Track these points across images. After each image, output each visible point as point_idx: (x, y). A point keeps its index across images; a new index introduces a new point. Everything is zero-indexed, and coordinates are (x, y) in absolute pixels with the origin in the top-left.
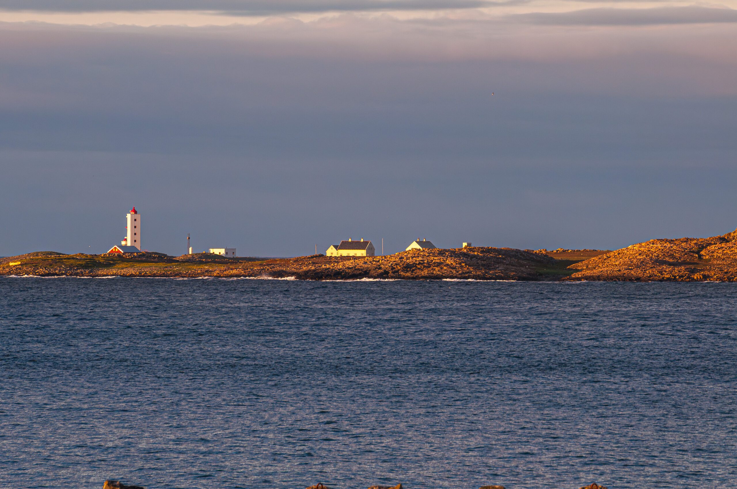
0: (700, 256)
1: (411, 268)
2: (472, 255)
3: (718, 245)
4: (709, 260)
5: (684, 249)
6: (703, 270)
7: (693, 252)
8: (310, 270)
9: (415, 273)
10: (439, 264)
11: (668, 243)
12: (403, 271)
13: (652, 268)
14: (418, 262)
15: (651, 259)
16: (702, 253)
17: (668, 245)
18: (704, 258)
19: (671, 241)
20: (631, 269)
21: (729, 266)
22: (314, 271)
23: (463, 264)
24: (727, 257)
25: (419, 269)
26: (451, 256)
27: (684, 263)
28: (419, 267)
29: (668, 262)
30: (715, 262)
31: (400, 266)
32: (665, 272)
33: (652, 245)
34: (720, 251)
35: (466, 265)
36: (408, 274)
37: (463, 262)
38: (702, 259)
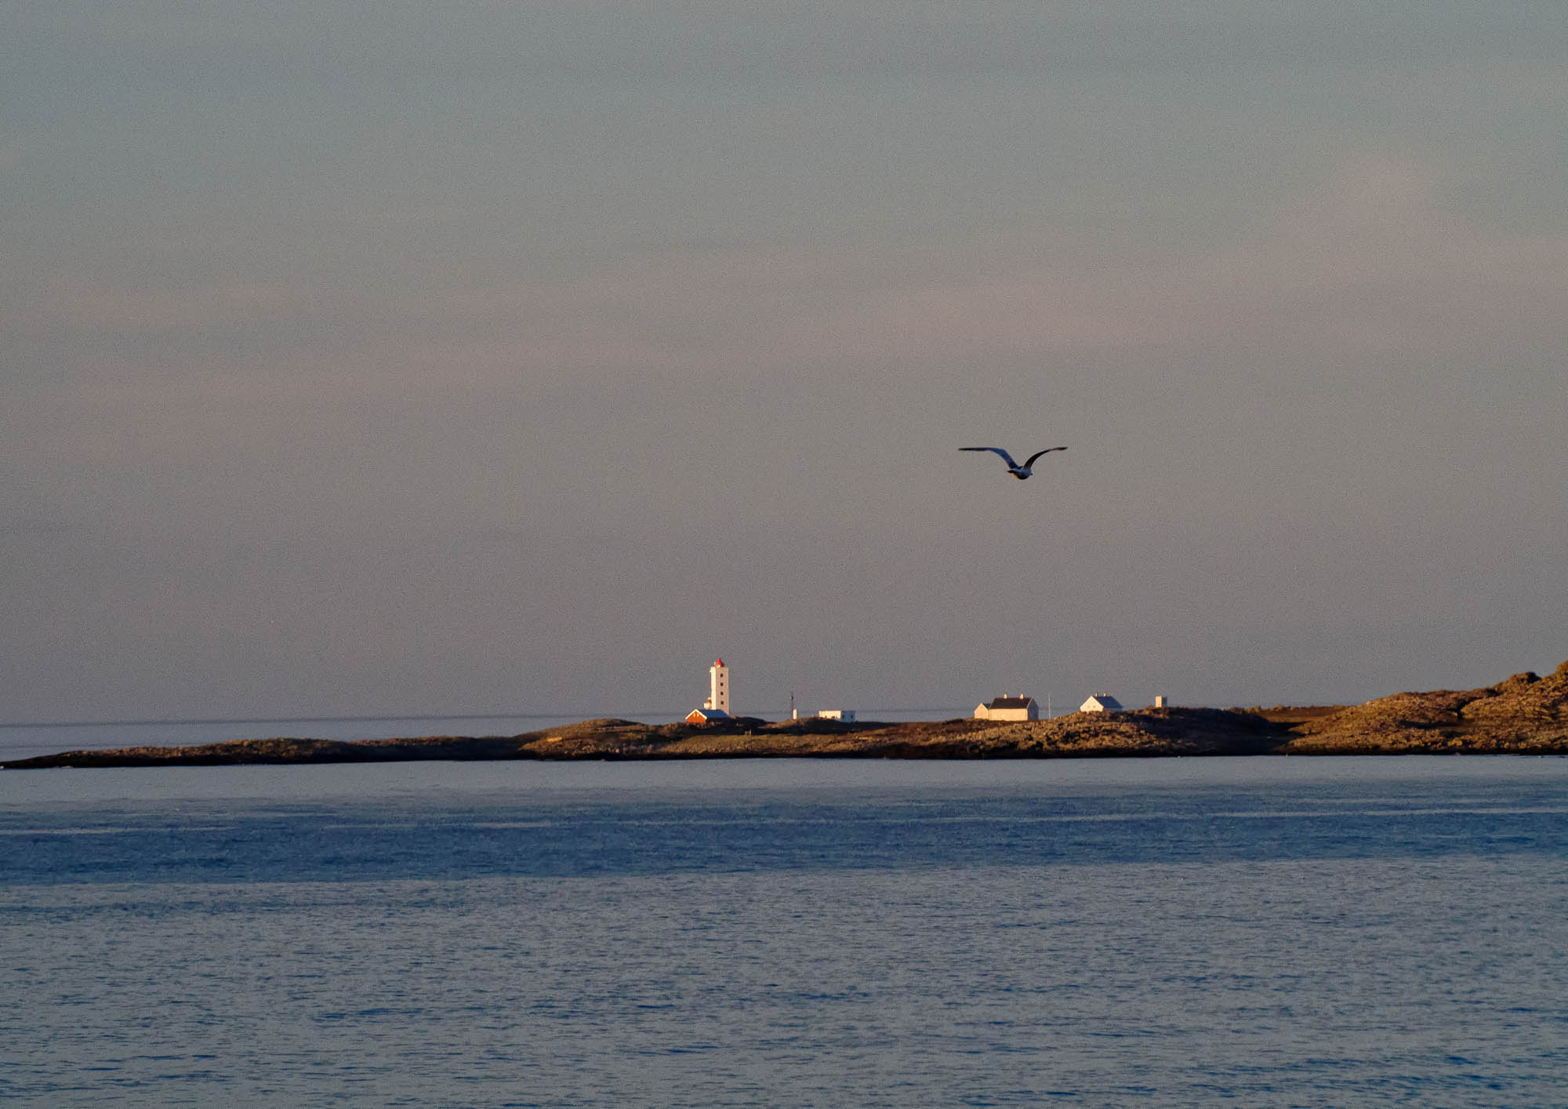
0: (1461, 715)
1: (1072, 738)
2: (1157, 719)
3: (1485, 700)
4: (1472, 720)
5: (1440, 705)
6: (1464, 734)
7: (1452, 710)
8: (939, 743)
9: (1079, 744)
10: (1109, 732)
11: (1418, 698)
12: (1062, 742)
13: (1395, 732)
14: (1081, 730)
15: (1394, 720)
16: (1464, 710)
17: (1418, 700)
18: (1466, 717)
19: (1423, 695)
20: (1368, 734)
21: (1498, 727)
22: (944, 743)
23: (1142, 732)
24: (1497, 717)
25: (1084, 739)
26: (1127, 721)
27: (1439, 725)
28: (1083, 736)
29: (1418, 723)
30: (1480, 723)
31: (1058, 736)
32: (1414, 737)
33: (1395, 701)
34: (1488, 707)
35: (1146, 732)
36: (1069, 746)
37: (1143, 729)
38: (1464, 719)
